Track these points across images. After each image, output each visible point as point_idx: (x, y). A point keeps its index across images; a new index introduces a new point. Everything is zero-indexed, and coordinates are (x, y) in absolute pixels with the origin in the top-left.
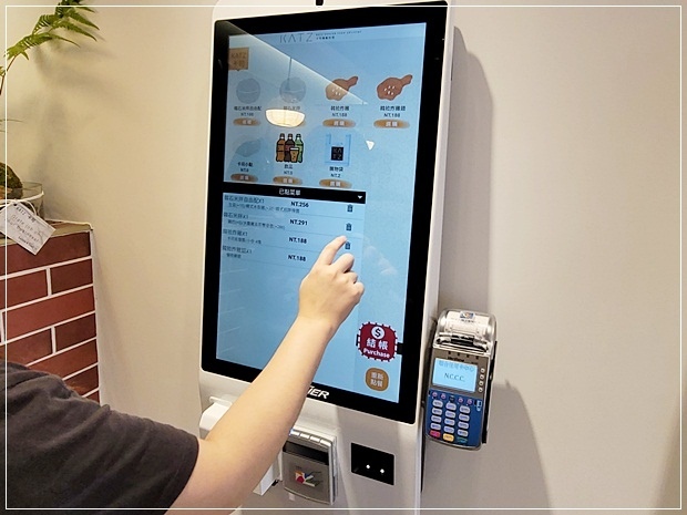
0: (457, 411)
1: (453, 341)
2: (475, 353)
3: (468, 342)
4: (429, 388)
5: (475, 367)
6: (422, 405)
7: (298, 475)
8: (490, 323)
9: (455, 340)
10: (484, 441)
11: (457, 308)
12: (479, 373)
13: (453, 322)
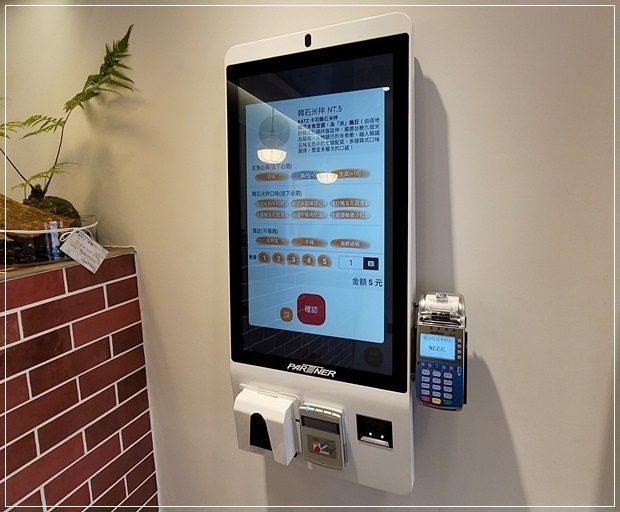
0: (442, 378)
1: (433, 318)
2: (452, 326)
3: (445, 317)
4: (417, 359)
5: (453, 339)
7: (315, 446)
8: (460, 301)
9: (435, 317)
10: (465, 403)
12: (457, 343)
13: (430, 302)
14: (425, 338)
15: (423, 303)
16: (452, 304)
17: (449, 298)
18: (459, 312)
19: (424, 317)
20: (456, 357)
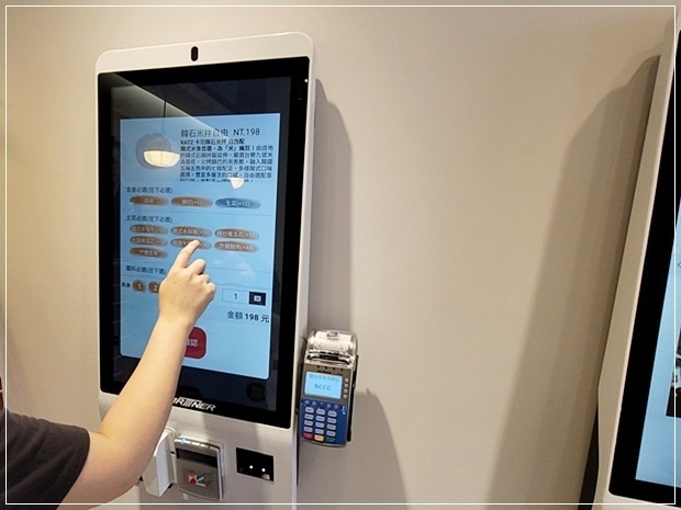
0: (326, 416)
1: (321, 357)
2: (340, 366)
3: (334, 357)
4: (302, 397)
5: (340, 378)
6: (296, 413)
7: (191, 478)
8: (352, 340)
9: (323, 356)
10: (349, 439)
11: (323, 329)
12: (344, 382)
13: (320, 340)
14: (311, 376)
15: (312, 340)
16: (343, 343)
17: (341, 336)
18: (350, 351)
19: (312, 355)
20: (342, 396)
